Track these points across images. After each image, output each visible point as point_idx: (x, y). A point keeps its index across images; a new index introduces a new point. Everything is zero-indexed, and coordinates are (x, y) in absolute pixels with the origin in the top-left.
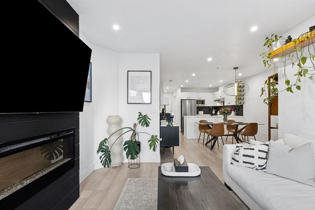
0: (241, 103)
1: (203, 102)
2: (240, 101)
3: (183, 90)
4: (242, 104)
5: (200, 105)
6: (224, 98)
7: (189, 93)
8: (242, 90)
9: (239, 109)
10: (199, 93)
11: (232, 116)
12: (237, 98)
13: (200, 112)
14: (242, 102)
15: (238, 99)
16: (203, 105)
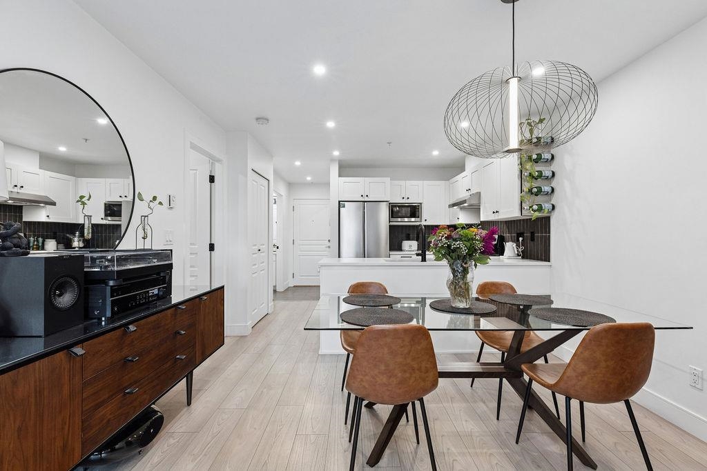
0: (540, 209)
1: (414, 211)
2: (539, 199)
3: (346, 169)
4: (545, 214)
5: (407, 221)
6: (479, 194)
7: (368, 180)
8: (547, 156)
9: (532, 234)
10: (402, 183)
11: (507, 261)
12: (526, 189)
13: (407, 244)
14: (547, 206)
15: (530, 191)
16: (413, 219)
